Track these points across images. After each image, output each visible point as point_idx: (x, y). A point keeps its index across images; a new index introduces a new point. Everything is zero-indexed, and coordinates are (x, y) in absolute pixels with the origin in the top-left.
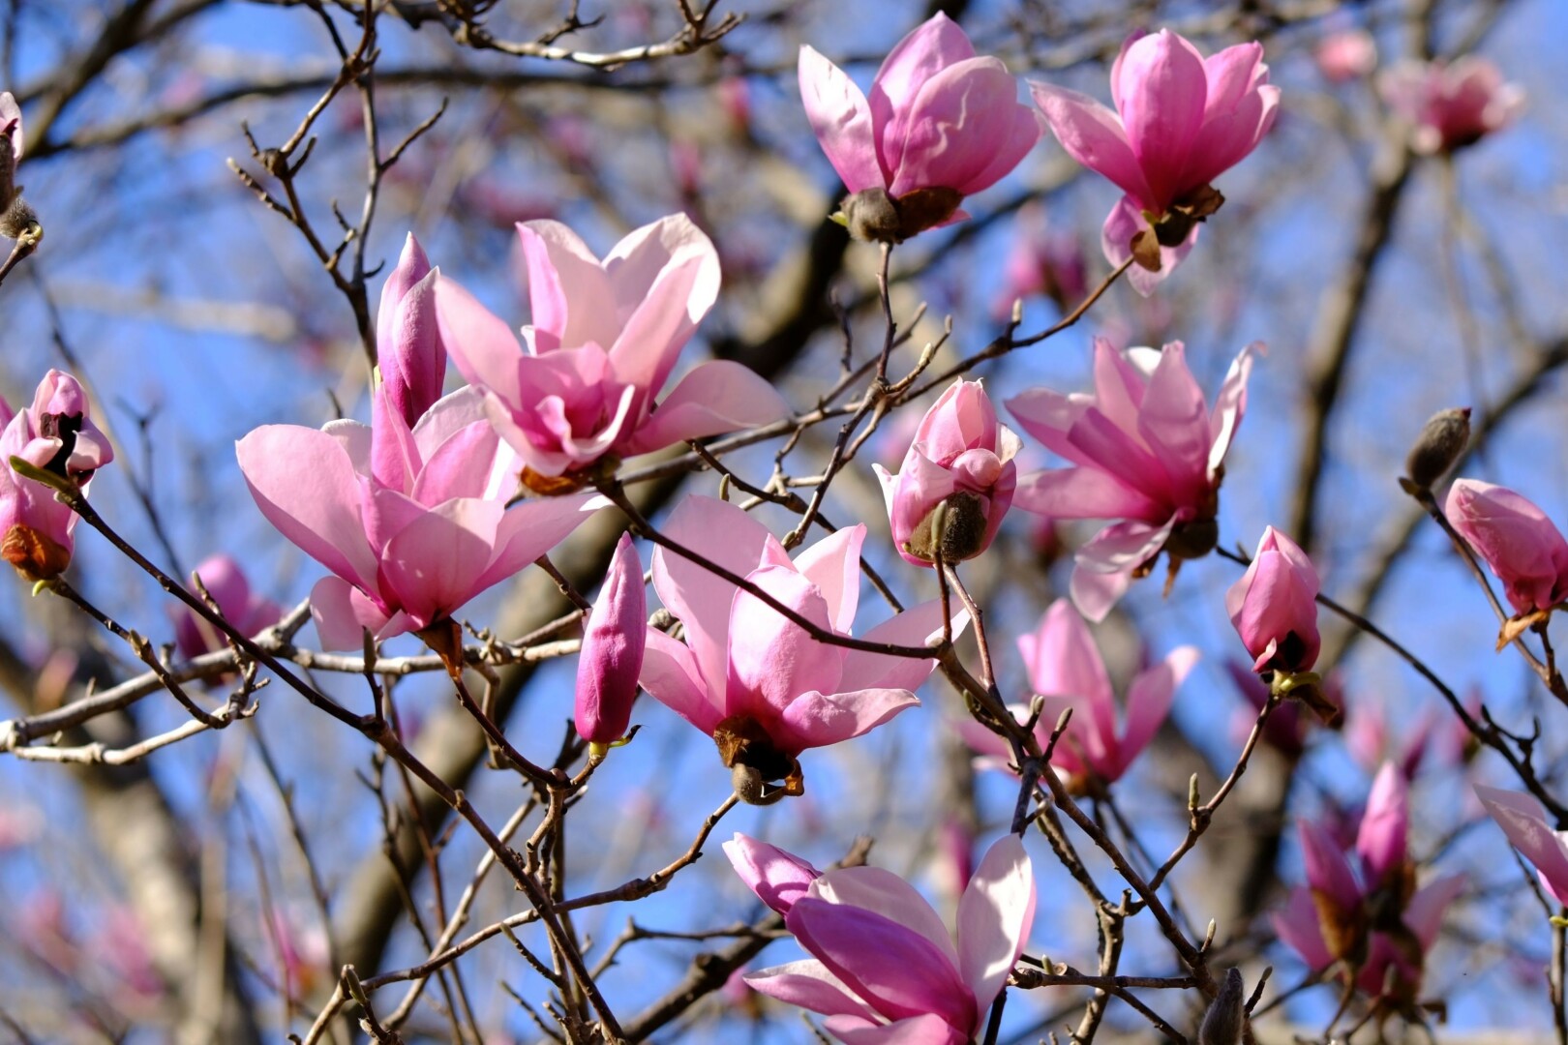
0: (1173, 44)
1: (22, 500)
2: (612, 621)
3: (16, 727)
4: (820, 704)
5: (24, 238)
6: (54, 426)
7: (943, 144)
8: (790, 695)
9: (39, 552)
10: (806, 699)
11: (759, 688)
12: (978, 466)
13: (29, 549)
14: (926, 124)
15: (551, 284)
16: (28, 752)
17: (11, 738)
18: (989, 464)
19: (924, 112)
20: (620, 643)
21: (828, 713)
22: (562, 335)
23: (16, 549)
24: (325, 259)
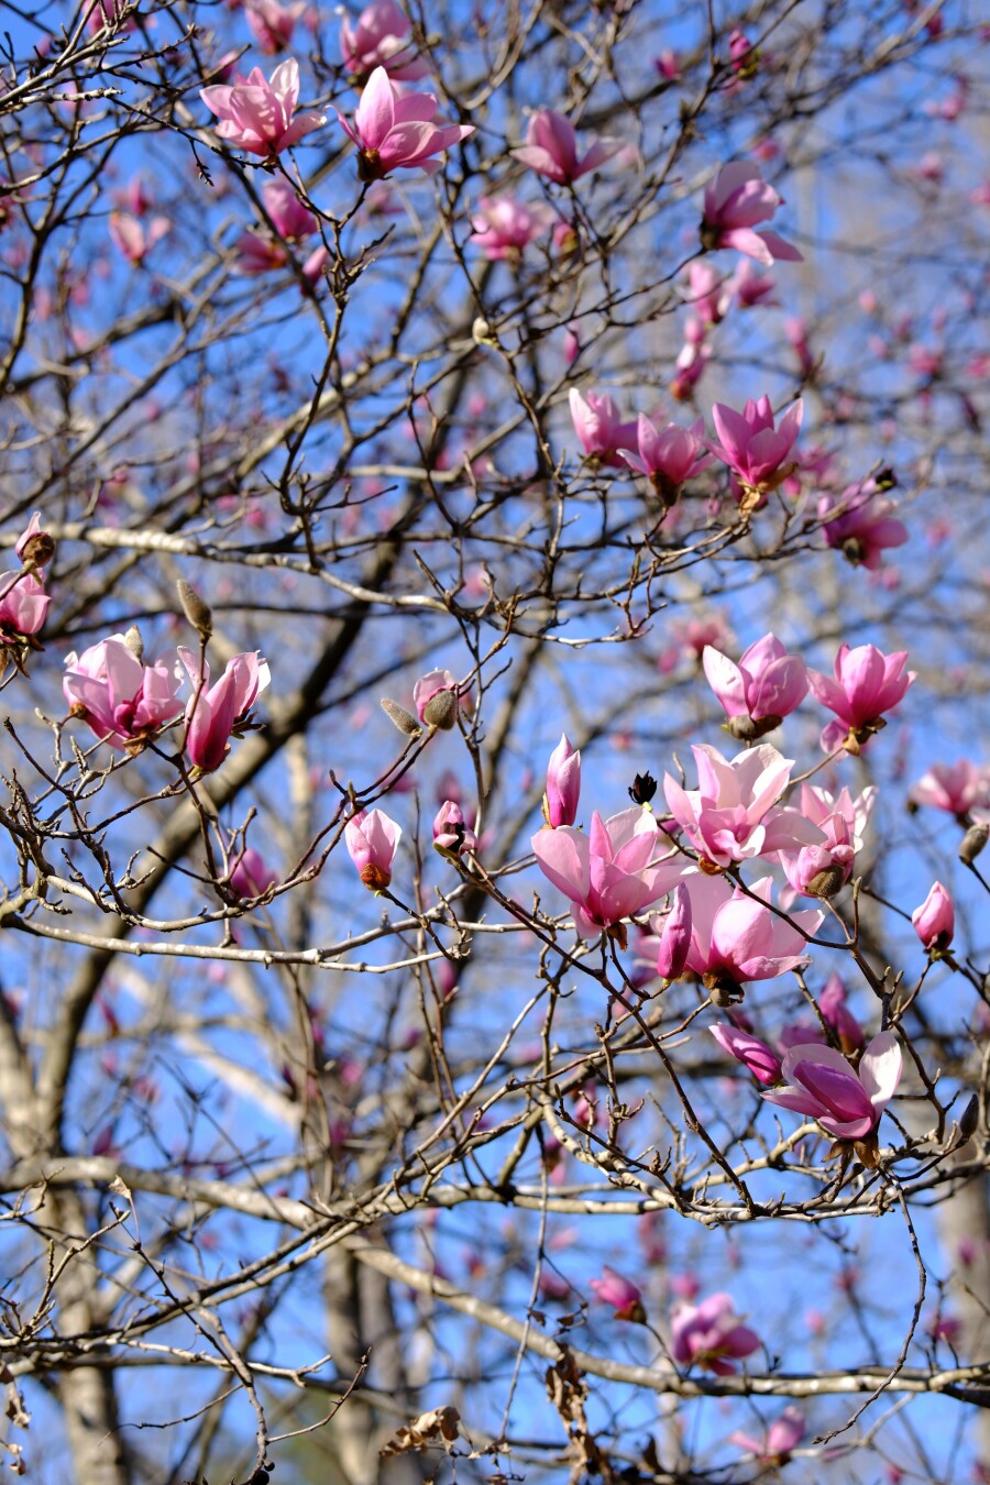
0: (873, 651)
1: (372, 852)
2: (679, 923)
3: (319, 952)
4: (764, 962)
5: (413, 734)
6: (452, 828)
7: (776, 695)
8: (746, 958)
9: (379, 877)
10: (755, 961)
11: (730, 955)
12: (844, 852)
13: (374, 876)
14: (769, 686)
15: (711, 775)
16: (325, 965)
17: (317, 958)
18: (849, 852)
19: (767, 680)
20: (682, 933)
21: (768, 966)
22: (717, 800)
23: (368, 875)
24: (465, 735)
